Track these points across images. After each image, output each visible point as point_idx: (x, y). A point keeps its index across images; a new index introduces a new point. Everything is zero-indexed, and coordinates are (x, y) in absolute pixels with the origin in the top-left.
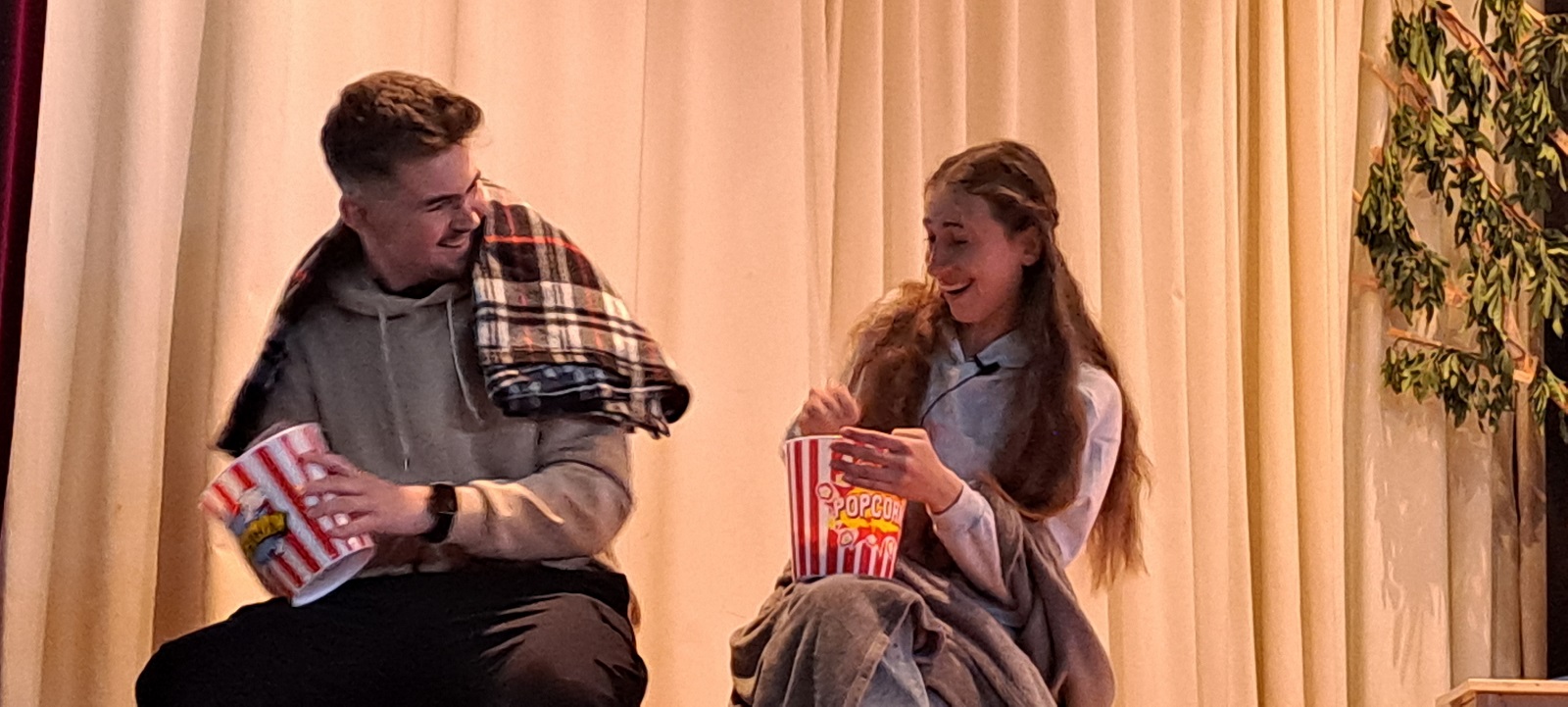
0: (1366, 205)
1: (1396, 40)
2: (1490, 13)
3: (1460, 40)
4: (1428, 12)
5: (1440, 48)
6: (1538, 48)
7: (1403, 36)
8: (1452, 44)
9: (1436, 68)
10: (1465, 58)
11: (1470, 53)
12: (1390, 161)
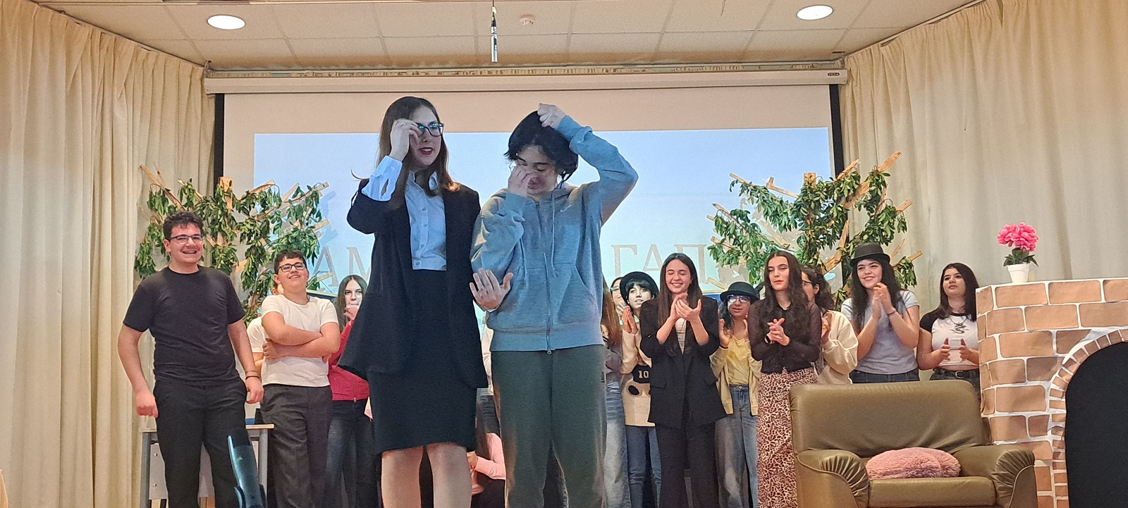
0: (139, 257)
1: (151, 200)
2: (184, 194)
3: (173, 202)
4: (162, 192)
5: (166, 204)
6: (200, 207)
7: (153, 199)
8: (170, 203)
9: (165, 211)
10: (175, 208)
11: (177, 207)
12: (147, 242)
